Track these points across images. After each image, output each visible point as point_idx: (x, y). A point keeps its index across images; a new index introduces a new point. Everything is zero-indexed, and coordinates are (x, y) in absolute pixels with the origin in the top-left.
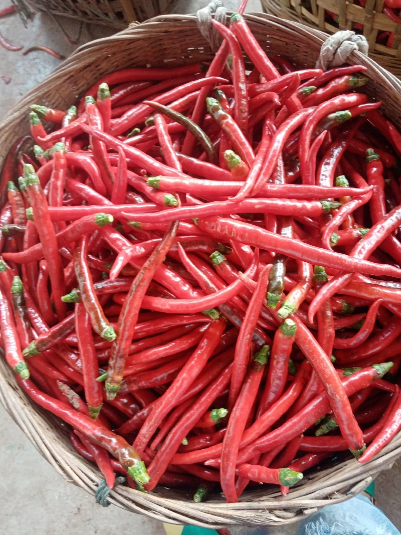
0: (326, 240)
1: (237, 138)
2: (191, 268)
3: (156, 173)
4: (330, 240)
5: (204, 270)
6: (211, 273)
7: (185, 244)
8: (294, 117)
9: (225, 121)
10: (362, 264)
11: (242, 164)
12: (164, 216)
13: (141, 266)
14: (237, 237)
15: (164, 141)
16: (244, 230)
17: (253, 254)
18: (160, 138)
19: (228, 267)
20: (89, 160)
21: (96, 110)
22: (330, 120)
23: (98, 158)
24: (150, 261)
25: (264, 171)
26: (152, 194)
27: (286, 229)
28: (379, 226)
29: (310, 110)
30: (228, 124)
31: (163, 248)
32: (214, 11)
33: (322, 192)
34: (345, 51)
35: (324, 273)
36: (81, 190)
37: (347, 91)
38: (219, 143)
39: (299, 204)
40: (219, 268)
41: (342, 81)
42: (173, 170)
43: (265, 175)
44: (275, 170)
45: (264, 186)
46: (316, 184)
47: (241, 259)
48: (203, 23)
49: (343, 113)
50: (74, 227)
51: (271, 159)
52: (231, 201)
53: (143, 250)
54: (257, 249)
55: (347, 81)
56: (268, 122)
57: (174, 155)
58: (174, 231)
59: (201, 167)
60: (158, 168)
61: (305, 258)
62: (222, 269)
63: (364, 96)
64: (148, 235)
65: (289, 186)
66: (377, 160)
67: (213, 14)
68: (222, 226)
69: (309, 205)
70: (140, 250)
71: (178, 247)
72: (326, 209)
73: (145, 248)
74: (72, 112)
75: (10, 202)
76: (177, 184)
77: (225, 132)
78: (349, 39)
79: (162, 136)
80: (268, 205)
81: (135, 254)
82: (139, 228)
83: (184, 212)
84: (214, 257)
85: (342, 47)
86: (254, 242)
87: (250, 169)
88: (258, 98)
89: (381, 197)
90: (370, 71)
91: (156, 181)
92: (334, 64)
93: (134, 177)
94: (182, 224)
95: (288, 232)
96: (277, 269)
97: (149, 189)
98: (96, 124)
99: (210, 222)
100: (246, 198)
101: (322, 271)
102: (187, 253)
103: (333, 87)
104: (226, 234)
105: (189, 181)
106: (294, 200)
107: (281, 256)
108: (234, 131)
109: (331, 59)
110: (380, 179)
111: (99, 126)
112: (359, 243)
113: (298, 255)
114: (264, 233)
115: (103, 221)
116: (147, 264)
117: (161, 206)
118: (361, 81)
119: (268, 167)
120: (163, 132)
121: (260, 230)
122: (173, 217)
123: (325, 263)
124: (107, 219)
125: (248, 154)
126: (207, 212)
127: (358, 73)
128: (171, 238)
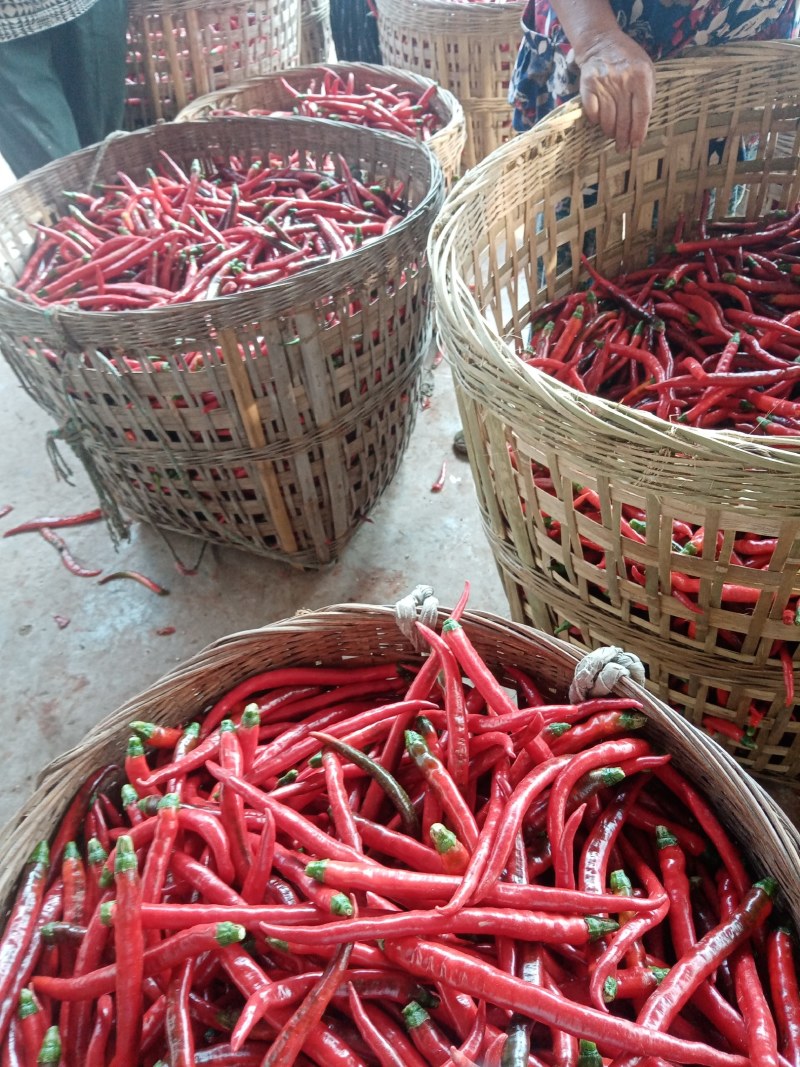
0: (595, 990)
1: (451, 801)
2: (370, 1034)
3: (322, 854)
4: (604, 990)
5: (390, 1037)
6: (404, 1043)
7: (362, 985)
8: (537, 774)
9: (432, 771)
10: (657, 1041)
11: (458, 846)
12: (330, 934)
13: (283, 1023)
14: (448, 976)
15: (336, 799)
16: (460, 967)
17: (475, 1009)
18: (330, 793)
19: (433, 1033)
20: (214, 823)
21: (236, 742)
22: (593, 780)
23: (228, 819)
24: (299, 1015)
25: (491, 863)
26: (313, 891)
27: (531, 965)
28: (683, 967)
29: (563, 762)
30: (437, 775)
31: (324, 993)
32: (420, 603)
33: (585, 901)
34: (609, 677)
35: (595, 1053)
36: (196, 874)
37: (617, 735)
38: (423, 801)
39: (550, 922)
40: (417, 1035)
41: (608, 719)
42: (348, 849)
43: (493, 868)
44: (511, 857)
45: (493, 887)
46: (577, 889)
47: (455, 1020)
48: (403, 618)
49: (613, 771)
50: (177, 943)
51: (504, 843)
52: (439, 912)
53: (288, 993)
54: (482, 1003)
55: (616, 720)
56: (499, 777)
57: (350, 821)
58: (344, 961)
59: (394, 842)
60: (324, 845)
61: (561, 1023)
62: (422, 1037)
63: (643, 744)
64: (299, 963)
65: (533, 888)
66: (674, 847)
67: (419, 608)
68: (424, 957)
69: (565, 924)
70: (285, 993)
71: (348, 990)
72: (595, 933)
73: (292, 990)
74: (192, 732)
75: (65, 879)
76: (353, 876)
77: (432, 787)
78: (614, 660)
79: (334, 790)
80: (499, 922)
81: (276, 1000)
82: (286, 950)
83: (362, 928)
84: (409, 1013)
85: (605, 672)
86: (476, 990)
87: (471, 854)
88: (482, 738)
89: (686, 912)
90: (649, 710)
91: (320, 868)
92: (595, 692)
93: (284, 855)
94: (359, 947)
95: (533, 971)
96: (515, 1042)
97: (307, 881)
98: (233, 765)
99: (405, 948)
100: (466, 906)
101: (592, 1050)
102: (364, 1001)
103: (596, 726)
104: (429, 971)
105: (372, 870)
106: (542, 914)
107: (522, 1019)
108: (448, 788)
109: (590, 686)
110: (682, 879)
111: (238, 769)
112: (652, 997)
113: (550, 1017)
114: (493, 974)
115: (229, 937)
116: (294, 1019)
117: (326, 914)
118: (637, 722)
119: (498, 856)
120: (337, 783)
121: (487, 968)
122: (344, 936)
123: (595, 1035)
124: (236, 934)
125: (468, 828)
126: (401, 930)
127: (630, 711)
128: (338, 973)
